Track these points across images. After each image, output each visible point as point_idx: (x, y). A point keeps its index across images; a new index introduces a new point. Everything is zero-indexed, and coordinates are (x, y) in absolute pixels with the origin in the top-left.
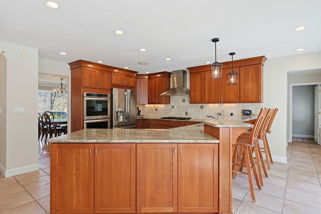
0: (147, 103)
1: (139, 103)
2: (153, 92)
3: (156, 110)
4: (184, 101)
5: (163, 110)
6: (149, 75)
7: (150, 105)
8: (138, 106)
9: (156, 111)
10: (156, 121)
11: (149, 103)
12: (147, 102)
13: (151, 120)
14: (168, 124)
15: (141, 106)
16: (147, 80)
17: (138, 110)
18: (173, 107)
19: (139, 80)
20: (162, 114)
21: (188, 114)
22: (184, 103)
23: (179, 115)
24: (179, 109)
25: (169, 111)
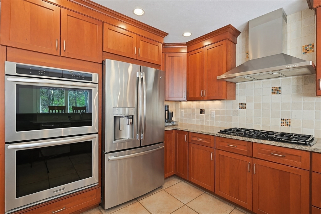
0: (185, 99)
1: (170, 99)
2: (198, 77)
3: (202, 111)
4: (276, 91)
5: (217, 112)
6: (189, 44)
7: (190, 103)
8: (167, 103)
9: (201, 113)
10: (207, 137)
11: (189, 99)
12: (185, 97)
13: (194, 135)
14: (244, 149)
15: (174, 104)
16: (185, 55)
17: (168, 112)
18: (243, 106)
19: (171, 55)
20: (214, 121)
21: (292, 124)
22: (277, 96)
23: (261, 125)
24: (261, 110)
25: (232, 116)
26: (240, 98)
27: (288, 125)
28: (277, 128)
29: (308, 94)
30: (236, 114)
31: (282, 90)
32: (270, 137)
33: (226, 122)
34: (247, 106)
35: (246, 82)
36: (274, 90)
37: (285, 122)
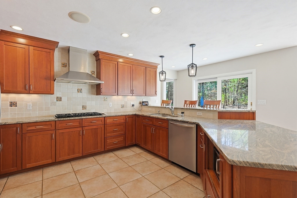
3: (14, 104)
5: (34, 104)
20: (31, 112)
21: (87, 108)
22: (80, 94)
23: (72, 111)
24: (72, 102)
25: (50, 106)
26: (57, 94)
27: (85, 109)
28: (80, 111)
29: (93, 94)
30: (54, 105)
31: (83, 91)
32: (89, 115)
33: (44, 112)
34: (62, 99)
35: (61, 83)
36: (79, 90)
37: (84, 107)
